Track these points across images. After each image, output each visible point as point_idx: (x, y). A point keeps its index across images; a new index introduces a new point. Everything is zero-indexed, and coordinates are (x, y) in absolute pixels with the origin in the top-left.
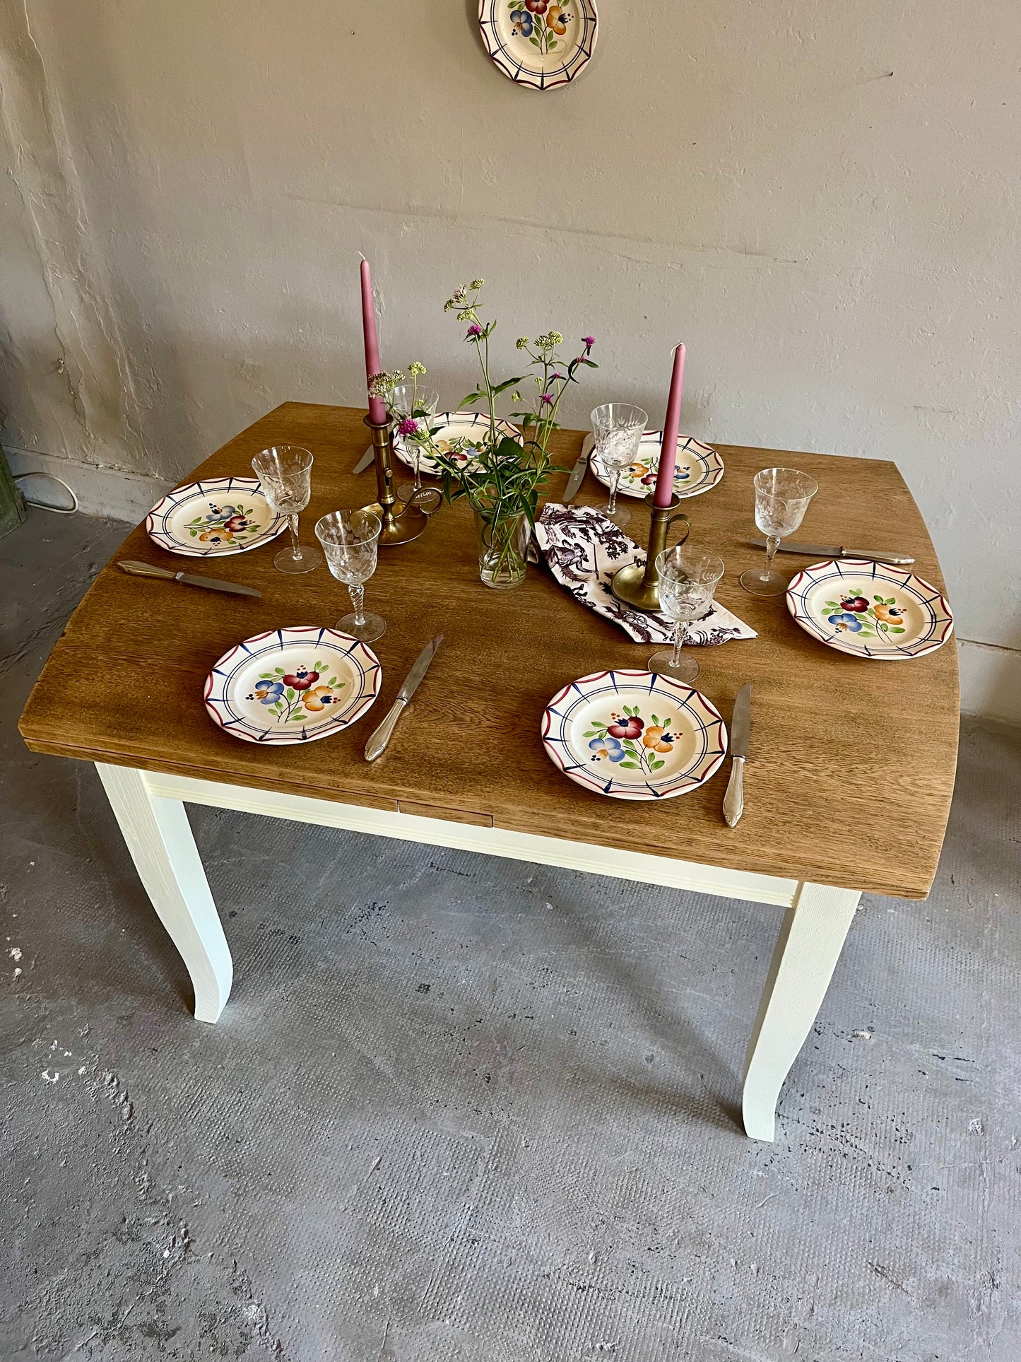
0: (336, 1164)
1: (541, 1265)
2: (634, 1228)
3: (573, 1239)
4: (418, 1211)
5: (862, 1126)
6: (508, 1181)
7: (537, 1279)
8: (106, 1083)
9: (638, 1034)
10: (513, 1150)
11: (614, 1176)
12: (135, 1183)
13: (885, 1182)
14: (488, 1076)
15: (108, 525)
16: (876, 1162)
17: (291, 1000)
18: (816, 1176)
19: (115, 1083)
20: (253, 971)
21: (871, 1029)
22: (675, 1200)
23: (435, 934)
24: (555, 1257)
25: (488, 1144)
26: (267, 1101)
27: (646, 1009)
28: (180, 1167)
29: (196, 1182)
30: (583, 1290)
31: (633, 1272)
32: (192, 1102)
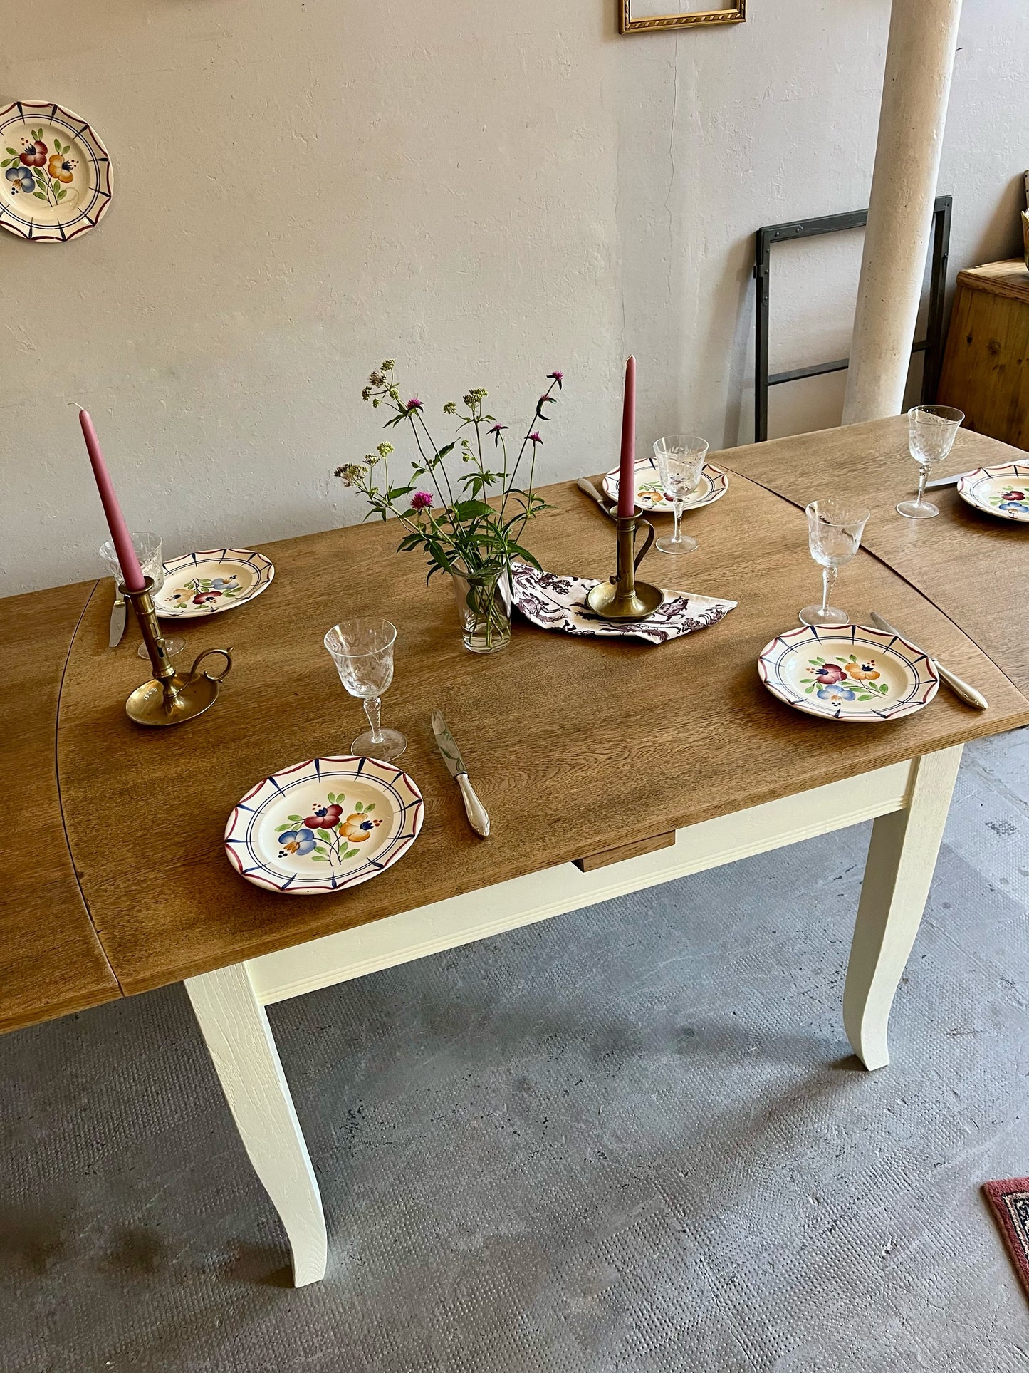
1: (792, 1243)
2: (814, 1153)
3: (789, 1203)
4: (671, 1305)
6: (704, 1212)
7: (800, 1256)
10: (680, 1188)
14: (599, 1154)
23: (432, 1090)
24: (793, 1228)
25: (659, 1201)
31: (846, 1182)
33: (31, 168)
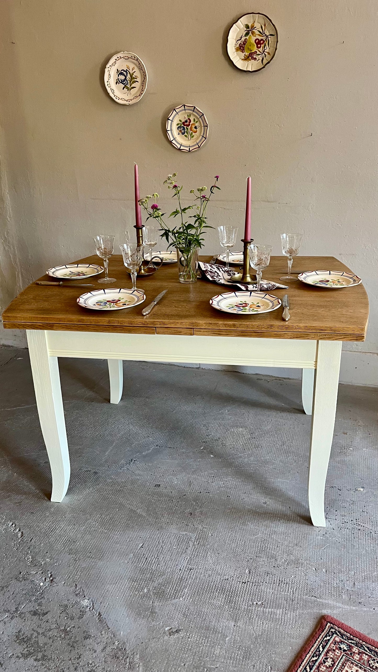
0: (122, 547)
1: (224, 576)
2: (266, 560)
3: (238, 566)
4: (163, 561)
5: (365, 519)
6: (205, 548)
7: (222, 581)
8: (9, 526)
9: (258, 495)
10: (205, 537)
11: (254, 543)
12: (25, 559)
15: (3, 348)
16: (374, 531)
17: (96, 493)
18: (347, 537)
19: (14, 526)
20: (77, 484)
21: (363, 487)
22: (284, 549)
24: (230, 572)
25: (194, 536)
26: (88, 527)
27: (261, 487)
28: (47, 552)
29: (55, 557)
30: (245, 583)
31: (268, 575)
32: (52, 530)
33: (185, 127)
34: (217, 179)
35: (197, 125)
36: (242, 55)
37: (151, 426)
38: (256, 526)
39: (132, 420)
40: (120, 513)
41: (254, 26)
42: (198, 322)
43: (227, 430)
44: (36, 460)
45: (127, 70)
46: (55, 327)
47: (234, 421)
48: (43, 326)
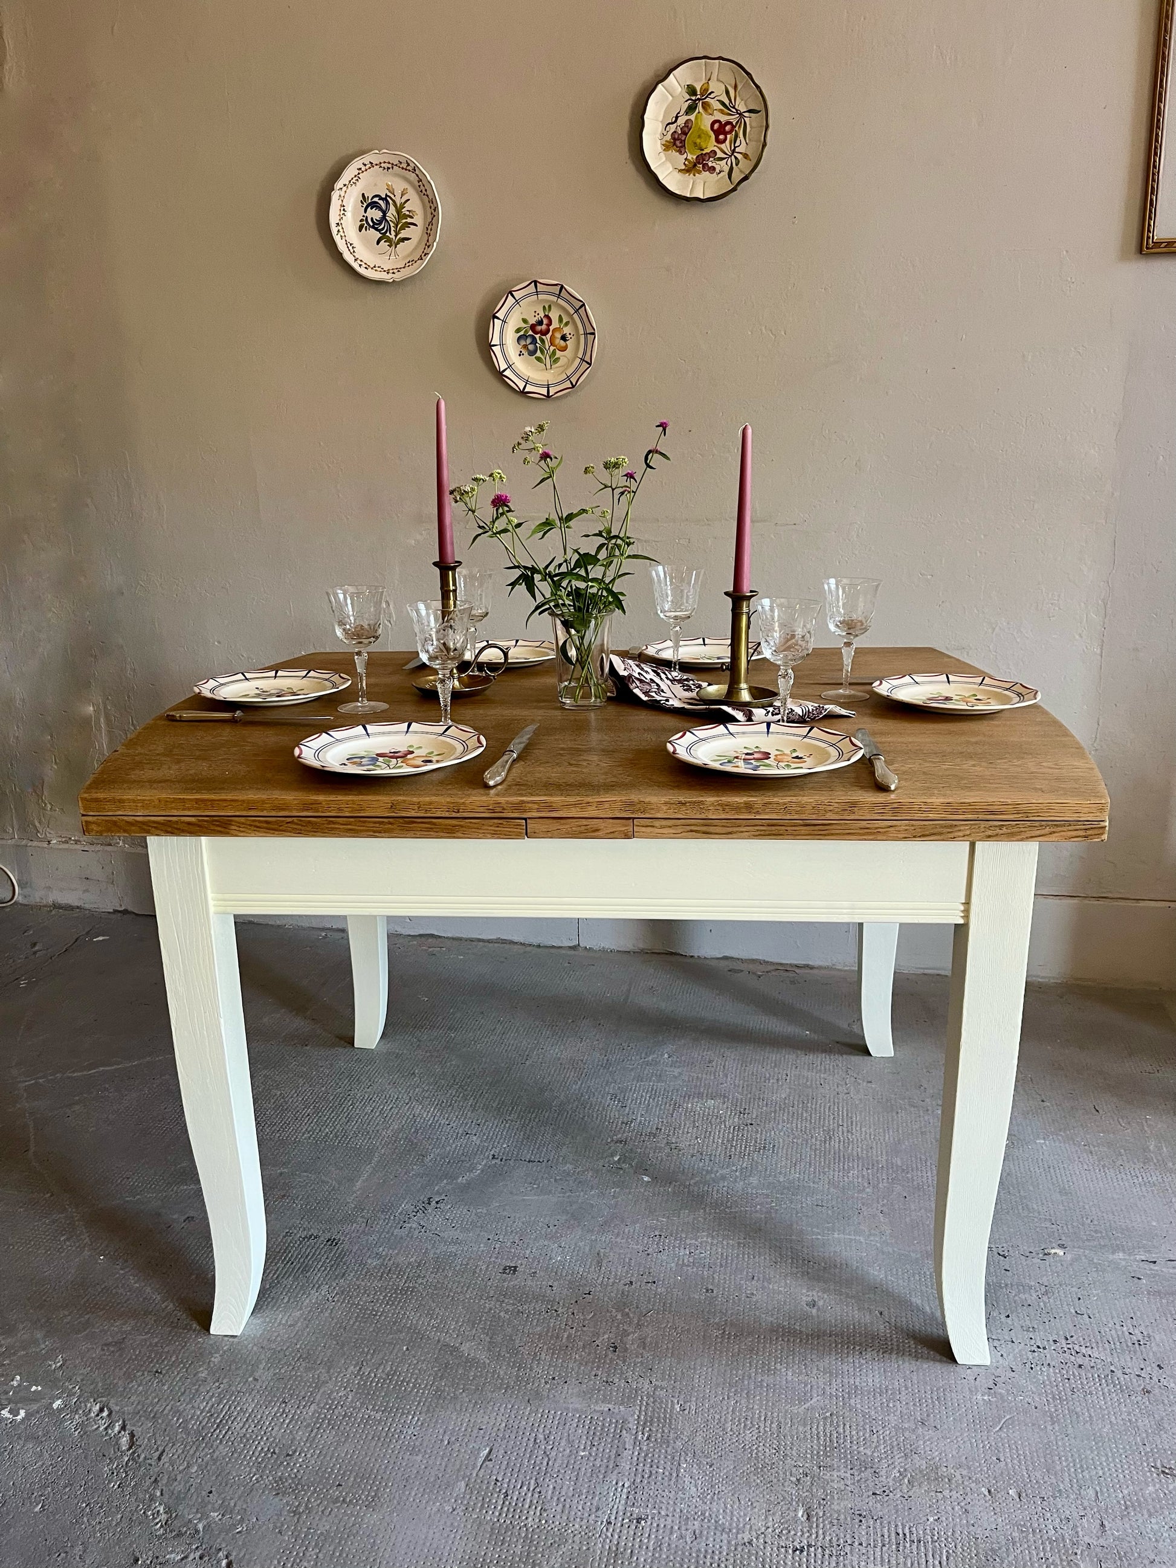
0: (431, 1462)
1: (738, 1533)
2: (848, 1475)
3: (771, 1499)
4: (555, 1499)
5: (1089, 1336)
6: (669, 1450)
7: (736, 1549)
8: (92, 1415)
9: (788, 1282)
10: (665, 1416)
11: (805, 1425)
12: (147, 1517)
13: (1138, 1385)
14: (613, 1345)
16: (1119, 1368)
17: (338, 1301)
18: (1054, 1390)
19: (105, 1413)
20: (282, 1277)
21: (1062, 1246)
22: (890, 1439)
23: (512, 1219)
24: (753, 1521)
25: (632, 1415)
26: (324, 1407)
27: (792, 1258)
28: (211, 1492)
29: (235, 1505)
30: (802, 1551)
31: (861, 1521)
32: (218, 1421)
33: (537, 336)
34: (664, 430)
35: (567, 330)
36: (680, 160)
37: (471, 1105)
38: (800, 1374)
39: (417, 1090)
40: (414, 1357)
41: (708, 90)
42: (647, 800)
43: (676, 1106)
44: (159, 1215)
45: (386, 195)
46: (233, 827)
47: (689, 1081)
48: (199, 826)
